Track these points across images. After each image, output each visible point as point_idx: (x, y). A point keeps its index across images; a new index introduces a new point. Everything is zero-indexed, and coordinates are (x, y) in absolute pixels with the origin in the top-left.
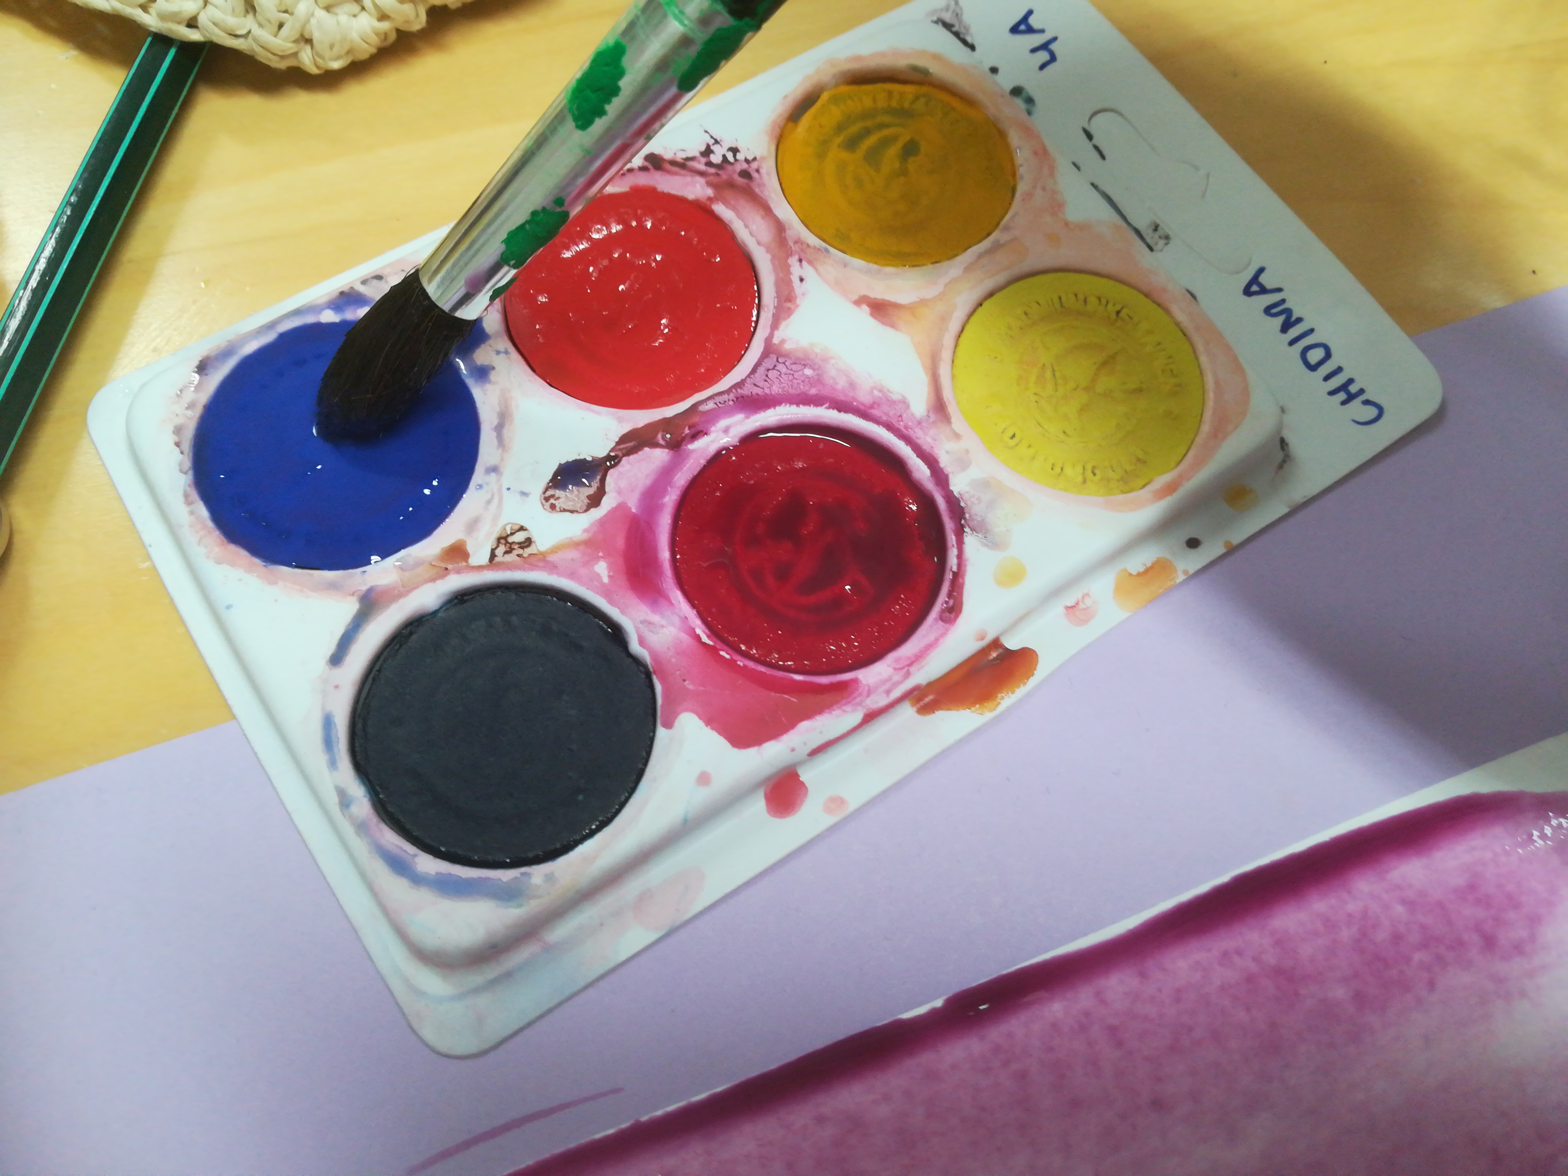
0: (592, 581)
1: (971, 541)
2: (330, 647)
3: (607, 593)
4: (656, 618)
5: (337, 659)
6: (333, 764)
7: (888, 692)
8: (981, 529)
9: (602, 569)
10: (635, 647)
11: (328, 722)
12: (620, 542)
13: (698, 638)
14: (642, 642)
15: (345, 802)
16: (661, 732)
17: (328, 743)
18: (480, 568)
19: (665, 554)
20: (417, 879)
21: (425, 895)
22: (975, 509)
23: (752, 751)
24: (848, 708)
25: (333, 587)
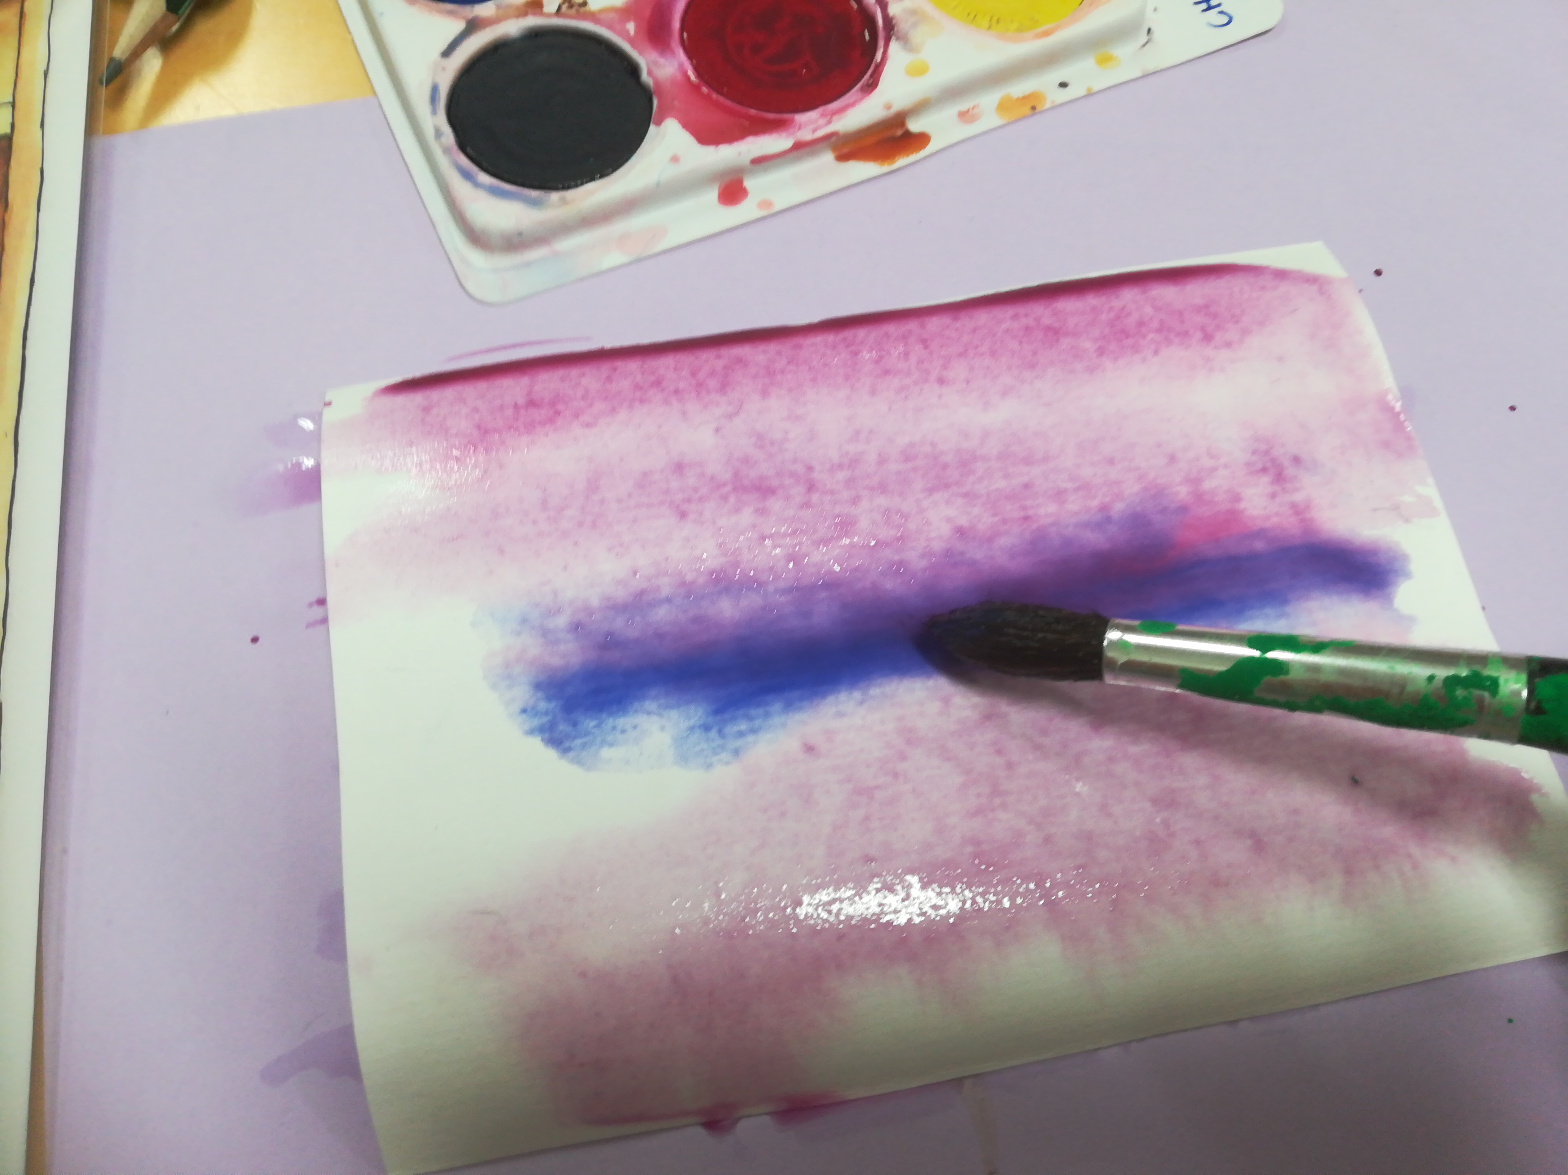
0: (624, 34)
1: (894, 46)
2: (444, 45)
3: (632, 42)
4: (662, 61)
5: (447, 53)
6: (434, 112)
7: (814, 131)
8: (904, 40)
9: (631, 27)
10: (645, 77)
11: (435, 89)
12: (647, 13)
13: (688, 78)
14: (650, 73)
15: (438, 134)
16: (652, 128)
17: (433, 99)
18: (549, 15)
19: (676, 24)
20: (477, 184)
21: (481, 194)
22: (902, 25)
23: (710, 149)
24: (784, 135)
25: (451, 13)
